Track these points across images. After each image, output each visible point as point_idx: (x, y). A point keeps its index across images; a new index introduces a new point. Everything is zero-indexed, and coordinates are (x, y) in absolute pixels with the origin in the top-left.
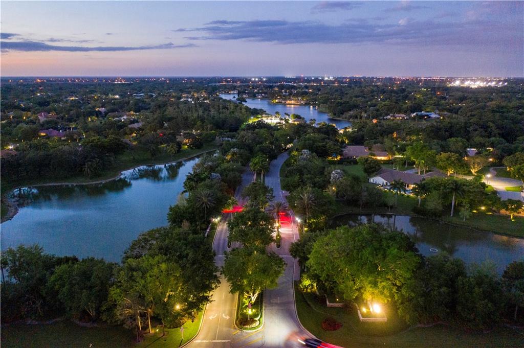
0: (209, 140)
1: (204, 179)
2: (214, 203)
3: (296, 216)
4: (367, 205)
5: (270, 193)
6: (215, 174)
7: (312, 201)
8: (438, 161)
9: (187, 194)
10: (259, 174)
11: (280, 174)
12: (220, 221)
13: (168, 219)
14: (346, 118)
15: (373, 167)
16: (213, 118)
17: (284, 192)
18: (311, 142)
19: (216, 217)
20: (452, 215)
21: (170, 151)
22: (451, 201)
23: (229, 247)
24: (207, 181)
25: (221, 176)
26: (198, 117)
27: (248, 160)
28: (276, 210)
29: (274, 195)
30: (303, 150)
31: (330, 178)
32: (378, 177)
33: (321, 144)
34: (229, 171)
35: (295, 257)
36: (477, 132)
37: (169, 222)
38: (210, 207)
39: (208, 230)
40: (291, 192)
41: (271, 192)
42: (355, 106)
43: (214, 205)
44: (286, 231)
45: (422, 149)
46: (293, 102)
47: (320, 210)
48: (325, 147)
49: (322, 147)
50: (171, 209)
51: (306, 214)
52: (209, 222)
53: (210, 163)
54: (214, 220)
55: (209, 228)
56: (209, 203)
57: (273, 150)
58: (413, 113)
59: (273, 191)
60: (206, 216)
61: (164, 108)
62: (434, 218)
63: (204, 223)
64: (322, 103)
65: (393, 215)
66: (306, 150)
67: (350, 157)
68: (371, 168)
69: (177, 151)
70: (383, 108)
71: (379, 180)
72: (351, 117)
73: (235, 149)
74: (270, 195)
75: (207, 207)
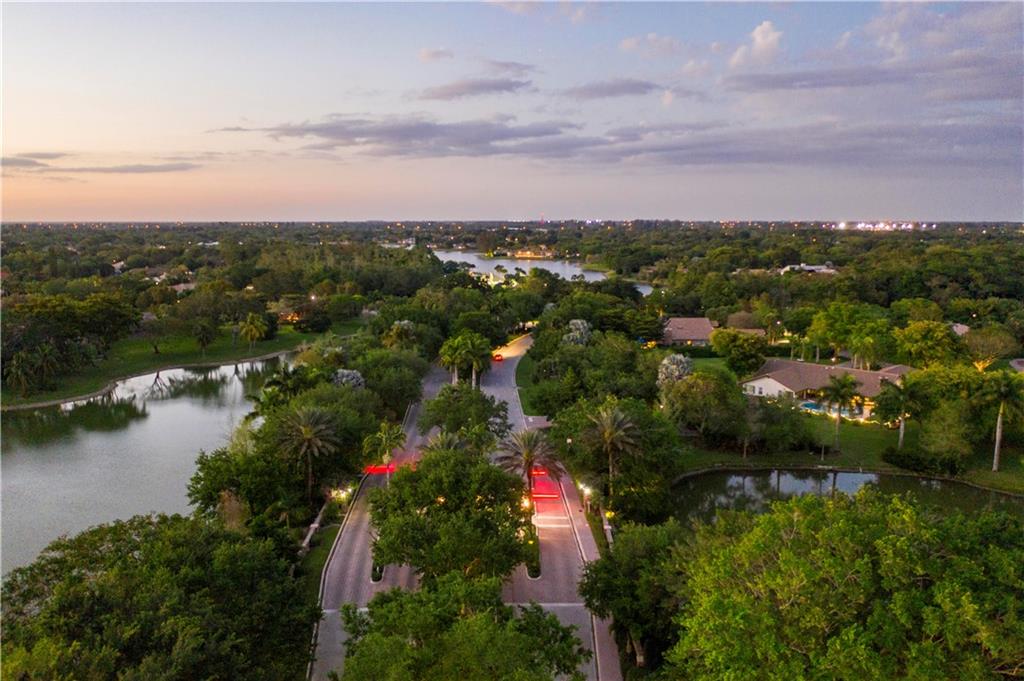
0: (346, 311)
1: (312, 384)
2: (335, 444)
3: (579, 478)
4: (761, 446)
5: (499, 416)
6: (346, 372)
7: (625, 430)
8: (899, 342)
9: (260, 421)
10: (465, 374)
11: (517, 379)
12: (353, 498)
13: (190, 495)
14: (644, 278)
15: (752, 356)
16: (358, 273)
17: (531, 419)
18: (587, 306)
19: (340, 486)
20: (995, 468)
21: (246, 333)
22: (992, 430)
23: (377, 578)
24: (323, 388)
25: (363, 376)
26: (325, 270)
27: (438, 345)
28: (523, 458)
29: (509, 422)
30: (574, 321)
31: (656, 378)
32: (766, 380)
33: (610, 312)
34: (387, 366)
35: (600, 613)
36: (947, 290)
37: (193, 502)
38: (321, 453)
39: (315, 525)
40: (551, 416)
41: (502, 413)
42: (659, 257)
43: (333, 449)
44: (553, 522)
45: (850, 317)
46: (528, 254)
47: (648, 458)
48: (620, 318)
49: (613, 317)
50: (203, 462)
51: (608, 470)
52: (321, 500)
53: (337, 350)
54: (334, 493)
55: (318, 519)
56: (320, 443)
57: (496, 325)
58: (784, 266)
59: (506, 410)
60: (310, 483)
61: (254, 259)
62: (946, 476)
63: (303, 501)
64: (590, 252)
65: (831, 471)
66: (579, 322)
67: (678, 343)
68: (746, 357)
69: (266, 333)
70: (718, 258)
71: (768, 387)
72: (655, 275)
73: (406, 322)
74: (498, 420)
75: (312, 454)
